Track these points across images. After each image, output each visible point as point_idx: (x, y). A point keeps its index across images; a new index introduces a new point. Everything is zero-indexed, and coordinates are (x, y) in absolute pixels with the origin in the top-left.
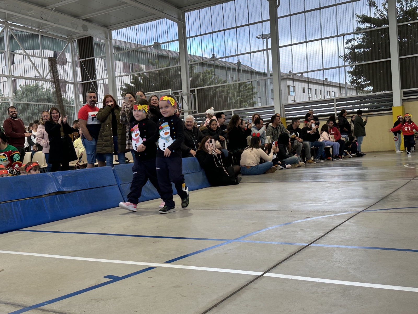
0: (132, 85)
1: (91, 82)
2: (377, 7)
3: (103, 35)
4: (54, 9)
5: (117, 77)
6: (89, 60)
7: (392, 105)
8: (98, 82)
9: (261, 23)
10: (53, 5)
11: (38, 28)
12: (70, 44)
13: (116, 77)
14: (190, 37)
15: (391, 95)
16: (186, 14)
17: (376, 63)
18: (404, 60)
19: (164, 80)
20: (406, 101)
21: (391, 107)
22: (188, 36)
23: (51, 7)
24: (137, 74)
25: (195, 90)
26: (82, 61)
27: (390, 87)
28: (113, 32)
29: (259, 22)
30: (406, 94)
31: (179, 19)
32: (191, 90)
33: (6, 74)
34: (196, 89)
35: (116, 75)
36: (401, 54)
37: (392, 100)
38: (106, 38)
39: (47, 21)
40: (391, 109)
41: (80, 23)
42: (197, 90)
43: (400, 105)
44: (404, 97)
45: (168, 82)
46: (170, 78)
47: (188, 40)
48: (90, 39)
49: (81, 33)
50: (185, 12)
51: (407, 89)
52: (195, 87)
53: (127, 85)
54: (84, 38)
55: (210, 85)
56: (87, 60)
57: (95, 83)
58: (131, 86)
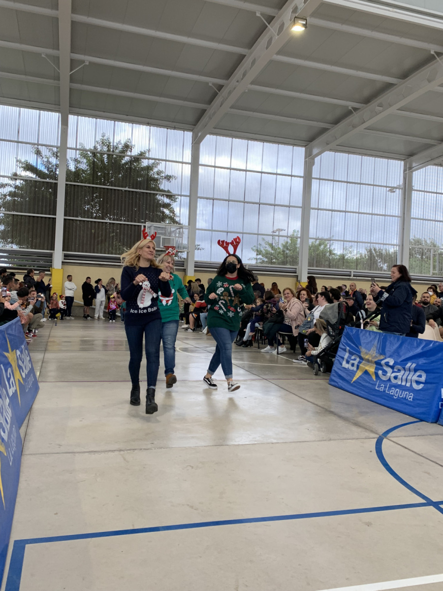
2: (43, 157)
7: (51, 266)
15: (51, 255)
17: (38, 217)
18: (67, 221)
20: (66, 264)
21: (49, 267)
27: (52, 247)
30: (66, 256)
36: (65, 215)
37: (52, 260)
40: (49, 271)
43: (61, 268)
44: (64, 259)
51: (68, 251)
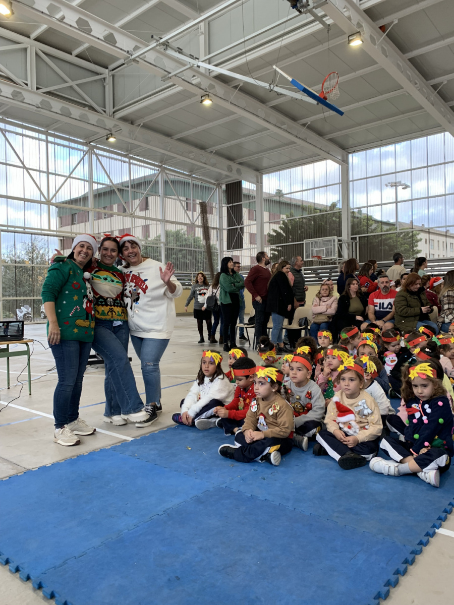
0: (282, 232)
1: (237, 228)
3: (255, 179)
4: (214, 152)
5: (266, 223)
6: (236, 205)
8: (245, 228)
9: (443, 165)
10: (214, 148)
11: (190, 172)
12: (217, 189)
13: (264, 223)
14: (353, 181)
16: (350, 156)
19: (319, 227)
22: (351, 179)
23: (211, 149)
24: (288, 220)
25: (356, 238)
26: (230, 207)
28: (264, 176)
29: (441, 164)
31: (343, 161)
32: (351, 238)
33: (159, 218)
34: (357, 236)
35: (265, 221)
38: (258, 182)
39: (205, 164)
41: (235, 166)
42: (359, 237)
45: (324, 228)
46: (326, 224)
47: (351, 183)
48: (239, 184)
49: (234, 178)
50: (349, 153)
52: (356, 235)
53: (275, 231)
54: (232, 183)
55: (372, 232)
56: (234, 206)
57: (242, 229)
58: (280, 233)
